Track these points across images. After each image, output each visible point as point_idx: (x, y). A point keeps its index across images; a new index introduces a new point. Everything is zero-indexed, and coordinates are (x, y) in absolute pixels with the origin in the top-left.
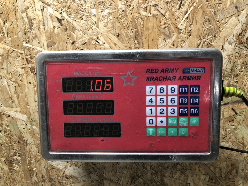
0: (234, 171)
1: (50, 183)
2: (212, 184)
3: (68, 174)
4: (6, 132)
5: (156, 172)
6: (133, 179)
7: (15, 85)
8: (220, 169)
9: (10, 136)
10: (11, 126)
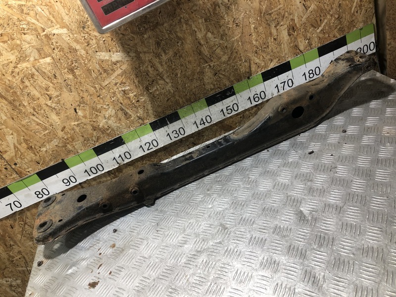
0: (217, 7)
1: (105, 74)
2: (208, 23)
3: (114, 61)
4: (57, 48)
5: (170, 31)
6: (158, 44)
7: (47, 8)
8: (209, 10)
9: (62, 50)
10: (59, 41)
